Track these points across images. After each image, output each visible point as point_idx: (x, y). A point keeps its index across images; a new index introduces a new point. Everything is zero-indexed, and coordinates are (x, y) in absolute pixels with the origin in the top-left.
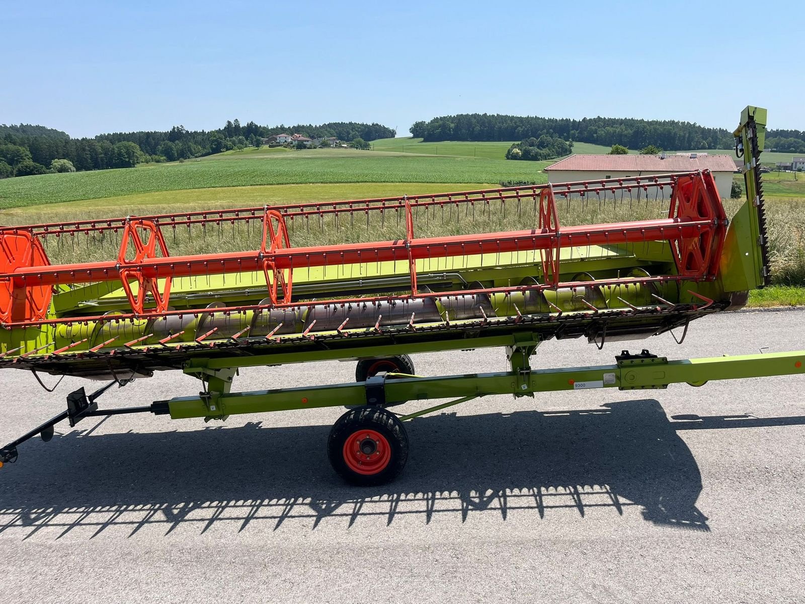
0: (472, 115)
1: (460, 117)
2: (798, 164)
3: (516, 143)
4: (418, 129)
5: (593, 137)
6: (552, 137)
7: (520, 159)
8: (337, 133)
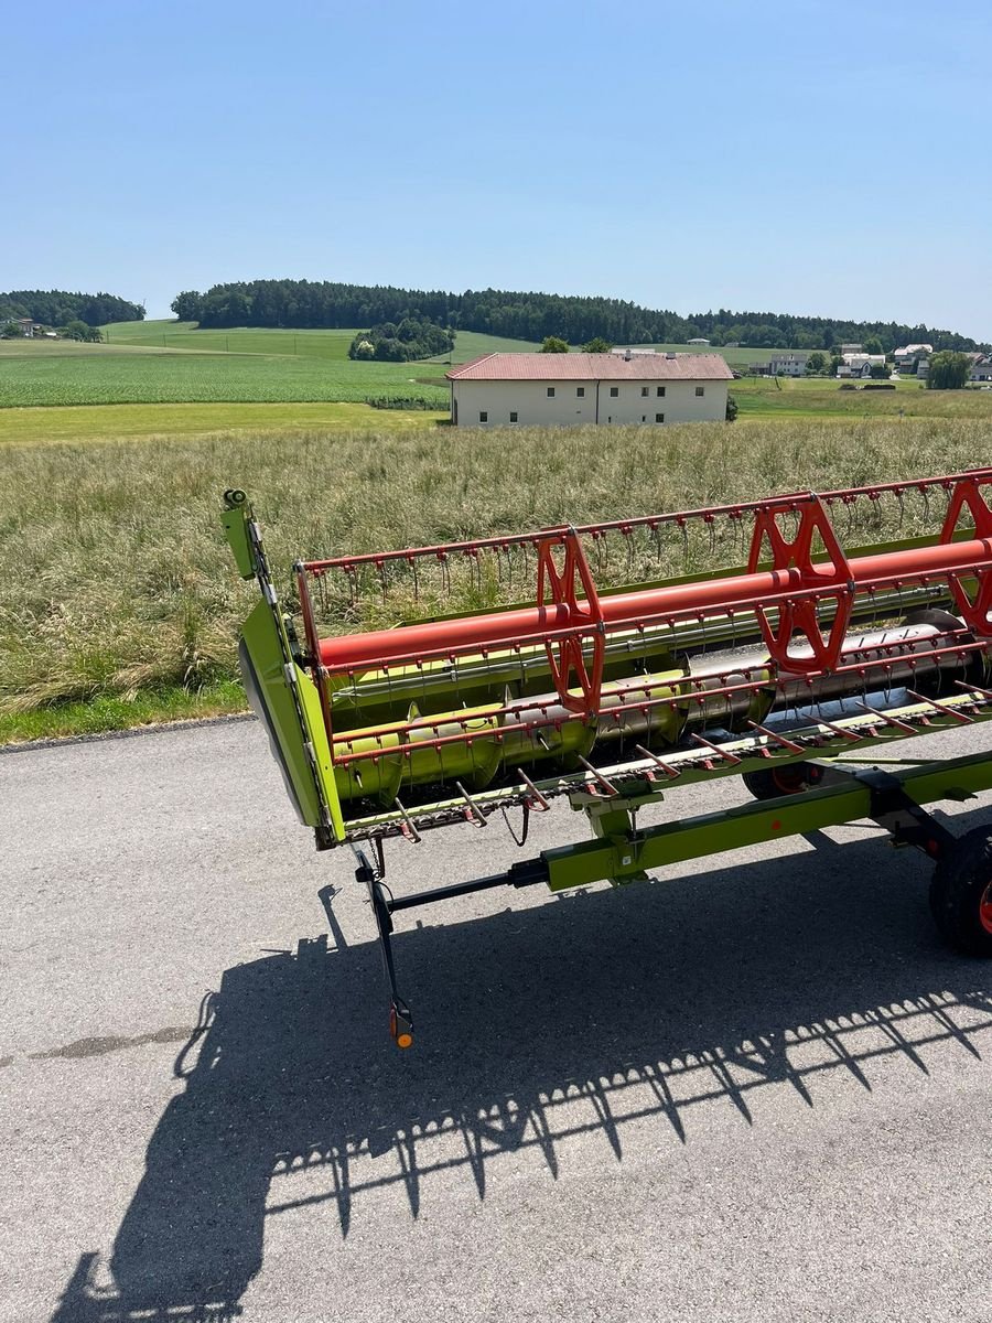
0: (281, 282)
1: (260, 286)
2: (779, 364)
3: (364, 331)
4: (187, 304)
5: (484, 321)
6: (421, 323)
7: (373, 359)
8: (30, 311)
